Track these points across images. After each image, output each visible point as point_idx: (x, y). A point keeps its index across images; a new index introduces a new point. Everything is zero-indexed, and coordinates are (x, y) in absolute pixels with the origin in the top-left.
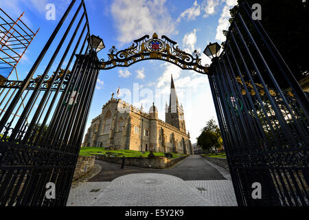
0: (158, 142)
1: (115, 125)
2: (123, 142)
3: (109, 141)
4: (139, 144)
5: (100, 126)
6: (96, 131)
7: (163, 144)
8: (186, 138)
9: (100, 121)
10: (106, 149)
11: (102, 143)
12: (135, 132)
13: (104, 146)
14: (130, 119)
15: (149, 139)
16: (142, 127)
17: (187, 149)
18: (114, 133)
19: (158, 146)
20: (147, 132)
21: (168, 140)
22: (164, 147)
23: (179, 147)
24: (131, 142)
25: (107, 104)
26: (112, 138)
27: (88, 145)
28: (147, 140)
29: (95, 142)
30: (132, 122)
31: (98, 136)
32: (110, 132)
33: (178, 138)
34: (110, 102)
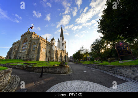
0: (55, 57)
1: (30, 47)
2: (35, 56)
3: (26, 56)
4: (45, 57)
5: (19, 47)
6: (16, 49)
7: (57, 57)
8: (66, 55)
9: (20, 44)
10: (23, 60)
11: (20, 57)
12: (43, 51)
13: (22, 58)
14: (40, 44)
15: (50, 55)
16: (46, 49)
17: (67, 60)
18: (29, 51)
19: (55, 59)
20: (49, 51)
21: (59, 56)
22: (57, 59)
23: (64, 59)
24: (40, 57)
25: (25, 34)
26: (28, 54)
27: (10, 58)
28: (49, 55)
29: (15, 57)
30: (41, 45)
31: (17, 52)
32: (26, 51)
33: (63, 55)
34: (26, 33)
